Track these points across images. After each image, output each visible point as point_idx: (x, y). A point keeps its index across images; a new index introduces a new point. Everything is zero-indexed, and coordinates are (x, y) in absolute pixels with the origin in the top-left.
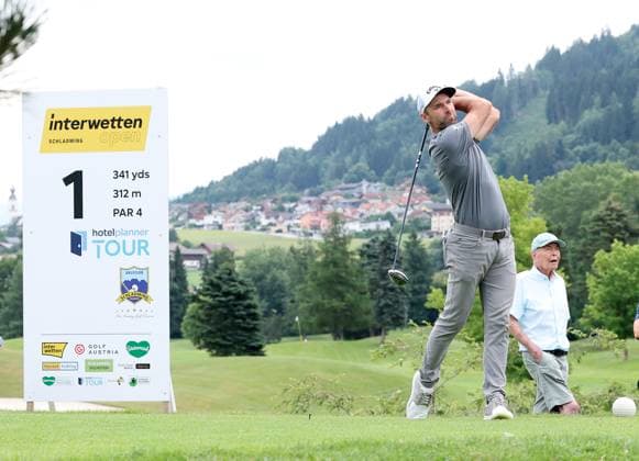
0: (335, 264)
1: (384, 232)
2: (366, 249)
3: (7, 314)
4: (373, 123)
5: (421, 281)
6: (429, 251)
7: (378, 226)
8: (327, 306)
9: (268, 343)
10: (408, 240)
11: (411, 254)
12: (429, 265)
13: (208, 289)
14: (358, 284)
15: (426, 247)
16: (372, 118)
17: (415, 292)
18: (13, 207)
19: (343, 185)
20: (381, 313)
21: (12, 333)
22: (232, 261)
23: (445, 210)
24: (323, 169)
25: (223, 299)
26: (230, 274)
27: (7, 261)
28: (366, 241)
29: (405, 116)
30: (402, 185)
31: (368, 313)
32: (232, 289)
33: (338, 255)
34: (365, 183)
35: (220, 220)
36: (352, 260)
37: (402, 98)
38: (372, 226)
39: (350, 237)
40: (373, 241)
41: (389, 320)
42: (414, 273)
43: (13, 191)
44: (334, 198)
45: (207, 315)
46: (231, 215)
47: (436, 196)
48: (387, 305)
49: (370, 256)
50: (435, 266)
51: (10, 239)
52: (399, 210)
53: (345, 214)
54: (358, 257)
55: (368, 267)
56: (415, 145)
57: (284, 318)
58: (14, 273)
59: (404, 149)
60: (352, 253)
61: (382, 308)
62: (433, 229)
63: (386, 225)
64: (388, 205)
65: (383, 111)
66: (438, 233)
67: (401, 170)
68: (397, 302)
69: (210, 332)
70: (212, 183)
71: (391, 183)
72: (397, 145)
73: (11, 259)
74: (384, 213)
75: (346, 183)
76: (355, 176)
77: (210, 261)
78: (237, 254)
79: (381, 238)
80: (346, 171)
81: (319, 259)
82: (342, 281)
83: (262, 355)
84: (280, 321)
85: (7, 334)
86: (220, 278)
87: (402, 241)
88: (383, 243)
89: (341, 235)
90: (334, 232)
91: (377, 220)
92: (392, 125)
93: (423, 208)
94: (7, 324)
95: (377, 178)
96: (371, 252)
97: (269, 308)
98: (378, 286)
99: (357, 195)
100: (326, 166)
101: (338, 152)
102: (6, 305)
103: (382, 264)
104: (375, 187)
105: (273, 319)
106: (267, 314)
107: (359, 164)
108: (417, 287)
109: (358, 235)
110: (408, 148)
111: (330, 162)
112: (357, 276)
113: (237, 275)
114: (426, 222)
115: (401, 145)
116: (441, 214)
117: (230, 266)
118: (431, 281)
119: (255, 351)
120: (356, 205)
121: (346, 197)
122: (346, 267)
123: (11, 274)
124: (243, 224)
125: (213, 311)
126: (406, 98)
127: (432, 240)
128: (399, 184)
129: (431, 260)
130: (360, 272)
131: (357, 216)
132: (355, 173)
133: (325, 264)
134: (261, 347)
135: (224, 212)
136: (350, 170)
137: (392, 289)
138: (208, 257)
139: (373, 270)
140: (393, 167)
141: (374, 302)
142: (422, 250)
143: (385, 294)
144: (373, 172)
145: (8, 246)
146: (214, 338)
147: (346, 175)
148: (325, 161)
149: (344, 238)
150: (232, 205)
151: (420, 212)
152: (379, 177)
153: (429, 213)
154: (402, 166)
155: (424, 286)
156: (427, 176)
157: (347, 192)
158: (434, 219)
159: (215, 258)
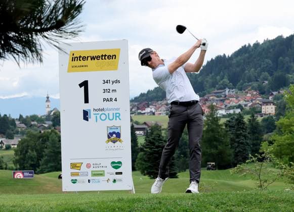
0: (212, 130)
1: (237, 114)
2: (228, 123)
3: (46, 160)
4: (230, 58)
5: (257, 139)
6: (261, 124)
7: (234, 112)
8: (209, 152)
9: (179, 172)
10: (250, 118)
11: (252, 125)
12: (261, 131)
13: (148, 145)
14: (224, 141)
15: (260, 121)
16: (230, 56)
17: (253, 144)
18: (48, 106)
19: (216, 91)
20: (236, 155)
21: (49, 169)
22: (160, 131)
23: (269, 102)
24: (205, 83)
25: (156, 150)
26: (159, 137)
27: (46, 133)
28: (228, 119)
29: (247, 55)
30: (247, 90)
31: (230, 155)
32: (160, 144)
33: (215, 126)
34: (227, 90)
35: (153, 110)
36: (221, 128)
37: (245, 45)
38: (231, 111)
39: (220, 118)
40: (232, 119)
41: (241, 159)
42: (253, 135)
43: (48, 98)
44: (211, 98)
45: (148, 158)
46: (159, 107)
47: (263, 96)
48: (239, 151)
49: (230, 127)
50: (264, 131)
51: (47, 122)
52: (245, 103)
53: (217, 106)
54: (224, 127)
55: (229, 132)
56: (253, 69)
57: (187, 159)
58: (50, 139)
59: (247, 71)
60: (221, 125)
61: (237, 153)
62: (263, 113)
63: (238, 111)
64: (239, 100)
65: (235, 52)
66: (265, 114)
67: (245, 82)
68: (245, 150)
69: (150, 166)
70: (149, 91)
71: (241, 90)
72: (243, 70)
73: (48, 132)
74: (237, 104)
75: (217, 90)
76: (222, 86)
77: (149, 131)
78: (163, 127)
79: (236, 117)
80: (217, 84)
81: (204, 129)
82: (216, 140)
83: (177, 177)
84: (185, 161)
85: (47, 170)
86: (154, 139)
87: (246, 118)
88: (237, 120)
89: (215, 116)
90: (212, 115)
91: (234, 108)
92: (240, 60)
93: (258, 102)
94: (47, 165)
95: (233, 87)
96: (231, 124)
97: (180, 154)
98: (235, 142)
99: (223, 96)
100: (207, 82)
101: (213, 74)
102: (46, 155)
103: (237, 131)
104: (233, 92)
105: (181, 160)
106: (179, 157)
107: (224, 80)
108: (255, 142)
109: (224, 116)
110: (249, 71)
111: (209, 79)
112: (224, 137)
113: (163, 137)
114: (259, 109)
115: (245, 70)
116: (267, 105)
117: (159, 132)
118: (262, 138)
119: (173, 176)
120: (222, 101)
121: (218, 97)
122: (219, 132)
123: (48, 140)
124: (165, 112)
125: (151, 156)
126: (247, 45)
127: (262, 118)
128: (244, 90)
129: (262, 128)
130: (225, 135)
131: (223, 107)
132: (222, 84)
133: (207, 131)
134: (176, 173)
135: (155, 106)
136: (219, 83)
137: (242, 143)
138: (148, 129)
139: (232, 134)
140: (241, 81)
141: (233, 150)
142: (257, 123)
143: (238, 146)
144: (231, 84)
145: (46, 126)
146: (151, 169)
147: (217, 86)
148: (206, 79)
149: (217, 117)
150: (159, 102)
151: (256, 104)
152: (234, 86)
153: (260, 105)
154: (246, 80)
155: (259, 141)
156: (259, 85)
157: (218, 94)
158: (263, 107)
159: (151, 130)
